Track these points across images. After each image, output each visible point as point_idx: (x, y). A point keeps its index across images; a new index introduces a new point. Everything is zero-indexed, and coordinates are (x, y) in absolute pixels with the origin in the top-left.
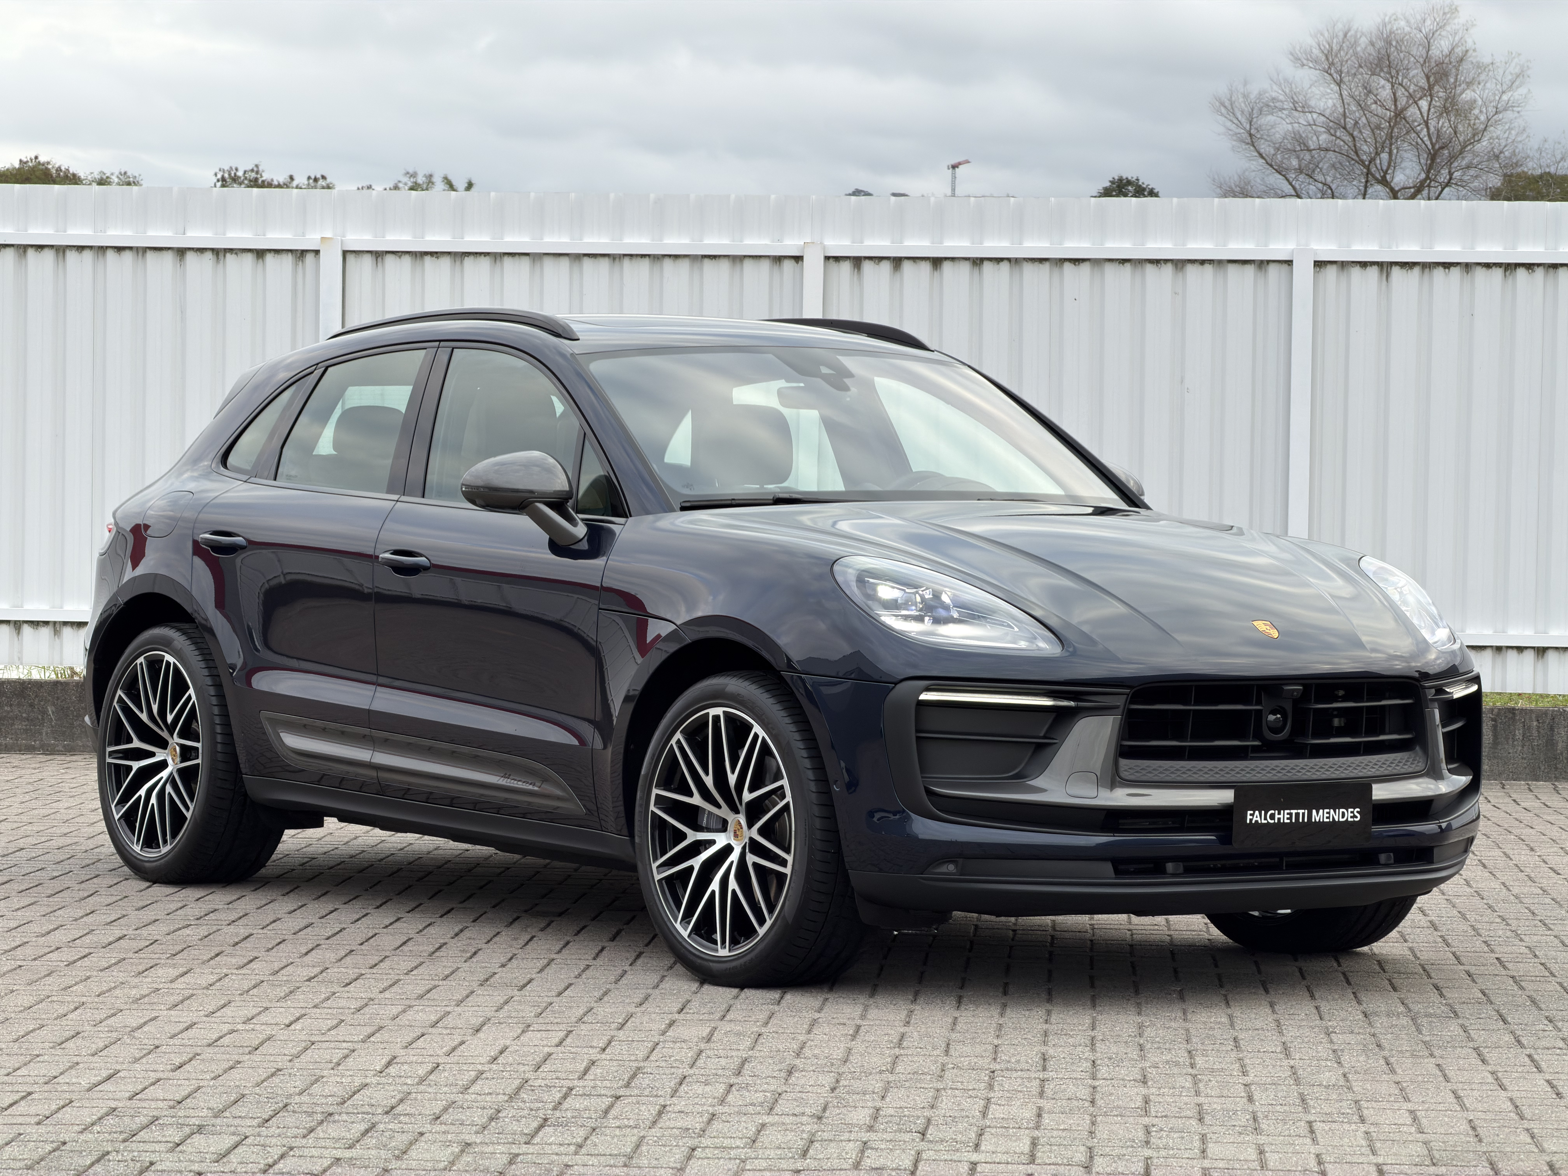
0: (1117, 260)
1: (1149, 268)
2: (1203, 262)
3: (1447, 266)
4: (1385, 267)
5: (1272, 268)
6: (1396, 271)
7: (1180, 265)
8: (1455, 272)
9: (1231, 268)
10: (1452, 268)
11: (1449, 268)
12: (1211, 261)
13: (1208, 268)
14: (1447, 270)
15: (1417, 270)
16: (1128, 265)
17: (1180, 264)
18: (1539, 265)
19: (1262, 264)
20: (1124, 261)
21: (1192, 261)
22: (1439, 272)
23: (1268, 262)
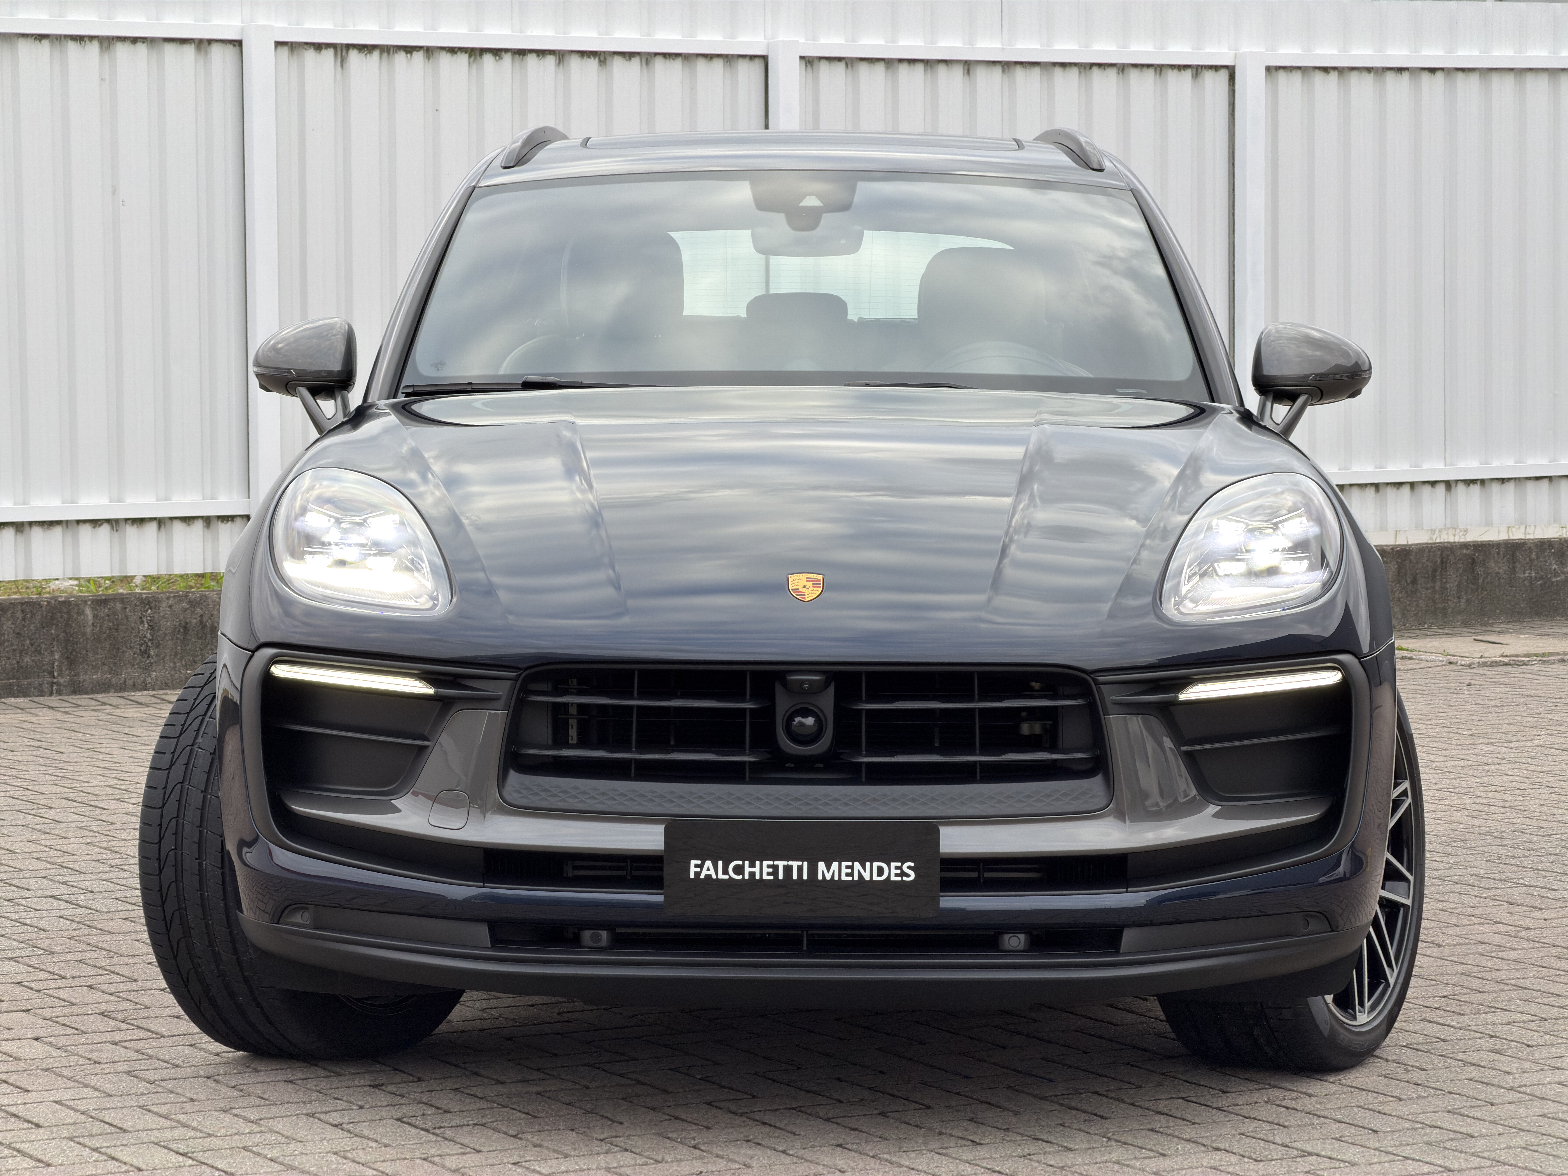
0: (32, 35)
1: (72, 46)
2: (134, 40)
3: (409, 50)
4: (342, 50)
5: (216, 49)
6: (353, 54)
7: (106, 44)
8: (418, 57)
9: (169, 48)
10: (415, 54)
11: (411, 53)
12: (144, 40)
13: (141, 48)
14: (409, 55)
15: (376, 54)
16: (46, 43)
17: (107, 42)
18: (507, 50)
19: (202, 44)
20: (40, 37)
21: (123, 39)
22: (401, 57)
23: (210, 42)
